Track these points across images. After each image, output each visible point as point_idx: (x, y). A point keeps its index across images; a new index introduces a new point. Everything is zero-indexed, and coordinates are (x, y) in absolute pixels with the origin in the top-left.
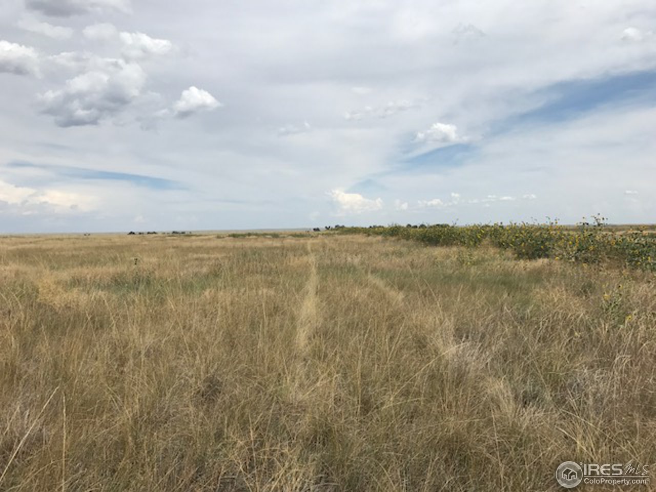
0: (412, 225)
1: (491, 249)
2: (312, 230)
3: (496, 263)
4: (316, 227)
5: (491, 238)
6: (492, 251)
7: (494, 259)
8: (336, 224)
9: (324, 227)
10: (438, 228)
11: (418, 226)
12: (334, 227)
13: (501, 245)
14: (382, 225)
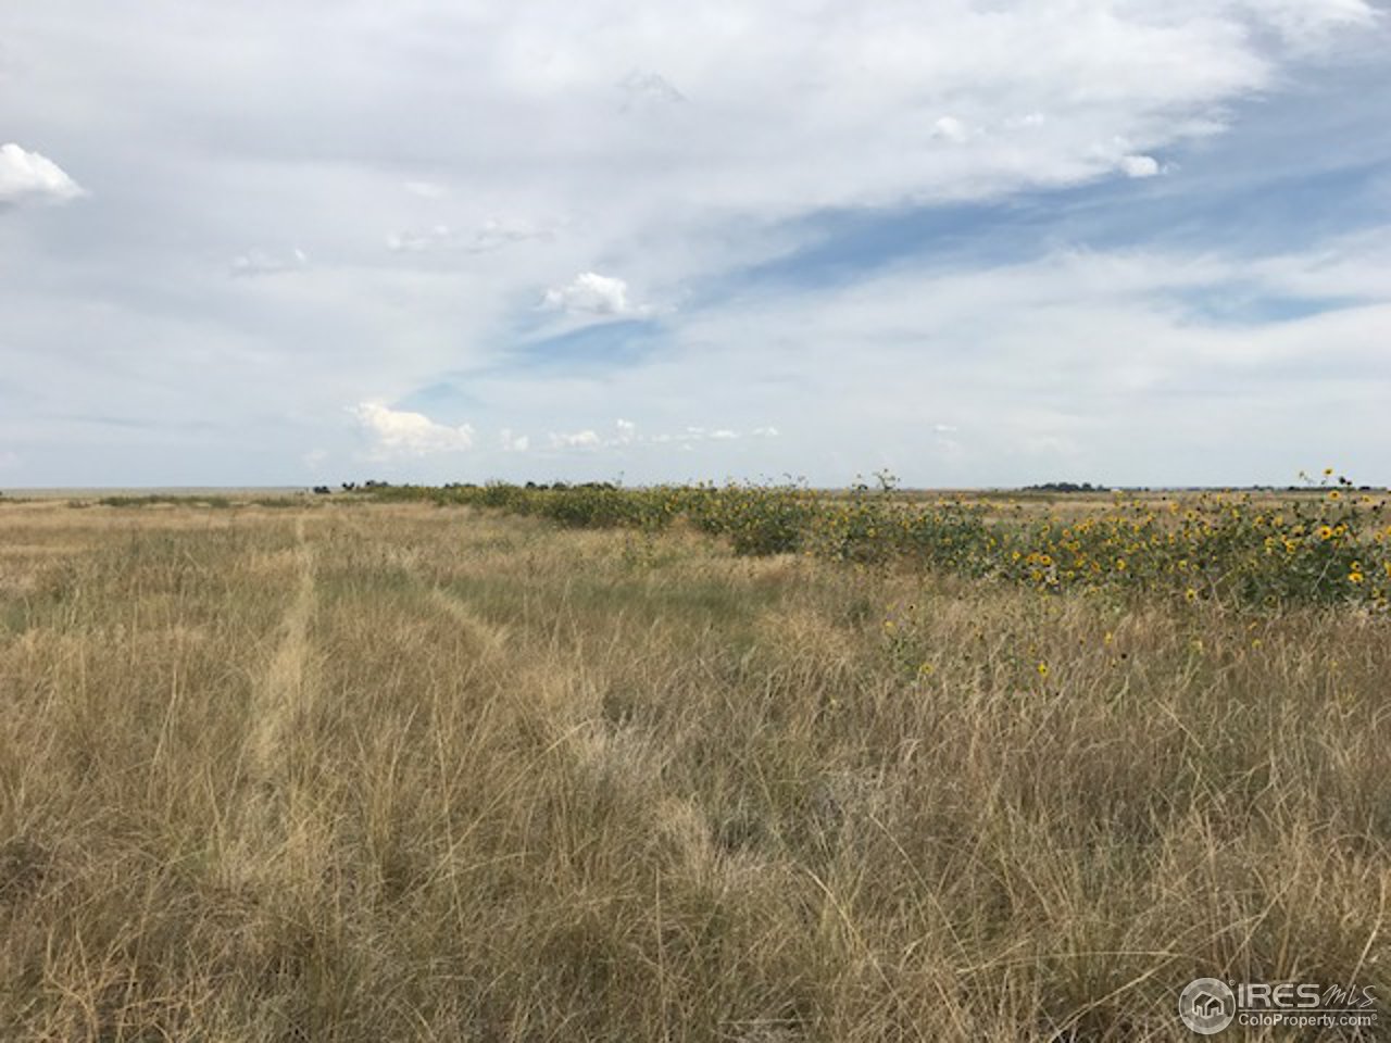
0: (538, 483)
1: (689, 534)
2: (311, 492)
3: (697, 562)
4: (321, 485)
5: (689, 514)
6: (691, 538)
7: (693, 555)
8: (369, 479)
9: (339, 485)
10: (587, 490)
11: (551, 485)
12: (363, 485)
13: (709, 528)
14: (472, 482)
